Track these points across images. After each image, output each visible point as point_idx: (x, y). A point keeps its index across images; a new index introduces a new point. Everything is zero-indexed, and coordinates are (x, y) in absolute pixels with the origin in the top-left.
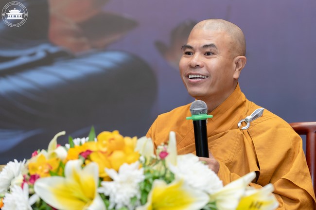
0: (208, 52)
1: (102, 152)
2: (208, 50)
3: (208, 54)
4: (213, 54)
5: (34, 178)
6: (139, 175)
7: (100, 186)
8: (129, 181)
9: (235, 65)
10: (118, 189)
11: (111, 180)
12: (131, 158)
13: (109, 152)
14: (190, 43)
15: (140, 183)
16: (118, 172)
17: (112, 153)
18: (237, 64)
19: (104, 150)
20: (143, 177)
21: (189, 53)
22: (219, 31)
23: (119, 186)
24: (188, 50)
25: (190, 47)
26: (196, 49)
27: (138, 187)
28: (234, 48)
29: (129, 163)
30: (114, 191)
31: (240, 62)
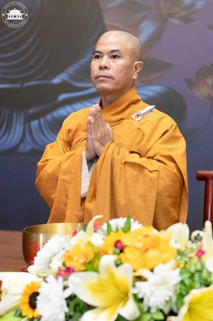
0: (114, 55)
1: (137, 249)
2: (115, 54)
3: (115, 57)
4: (119, 57)
5: (69, 270)
6: (175, 277)
7: (134, 286)
8: (164, 283)
9: (134, 69)
10: (152, 292)
11: (145, 280)
12: (166, 256)
13: (144, 249)
14: (99, 48)
15: (176, 285)
16: (152, 271)
17: (147, 250)
18: (136, 67)
19: (139, 245)
20: (179, 279)
21: (98, 57)
22: (122, 39)
23: (153, 288)
24: (98, 54)
25: (100, 52)
26: (104, 54)
27: (174, 290)
28: (134, 53)
29: (164, 263)
30: (148, 293)
31: (138, 66)
